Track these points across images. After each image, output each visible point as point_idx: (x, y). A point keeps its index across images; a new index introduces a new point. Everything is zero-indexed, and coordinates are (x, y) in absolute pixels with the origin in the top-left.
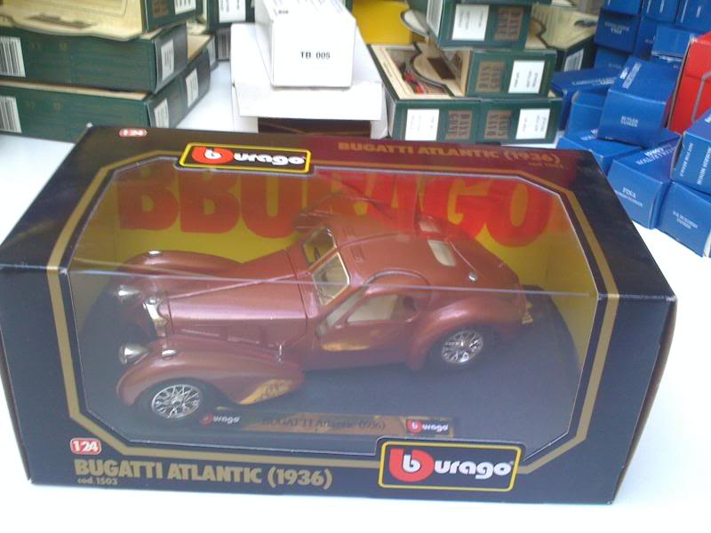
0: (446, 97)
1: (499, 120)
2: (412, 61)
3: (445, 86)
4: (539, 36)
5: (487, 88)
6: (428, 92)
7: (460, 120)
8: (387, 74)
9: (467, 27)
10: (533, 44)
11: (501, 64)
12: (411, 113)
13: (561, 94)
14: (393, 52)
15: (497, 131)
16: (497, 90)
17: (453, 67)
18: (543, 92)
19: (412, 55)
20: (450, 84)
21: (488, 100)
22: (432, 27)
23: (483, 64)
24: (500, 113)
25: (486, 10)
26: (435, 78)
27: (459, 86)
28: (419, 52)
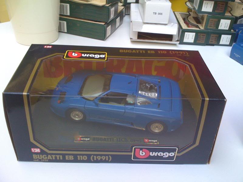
0: (198, 29)
1: (214, 38)
2: (187, 18)
3: (198, 26)
4: (230, 12)
5: (212, 27)
6: (192, 27)
7: (202, 37)
8: (179, 21)
9: (206, 8)
10: (227, 14)
11: (217, 20)
12: (186, 33)
13: (235, 31)
14: (181, 14)
15: (214, 41)
16: (215, 28)
17: (201, 20)
18: (230, 30)
19: (188, 16)
20: (199, 25)
21: (212, 31)
22: (195, 7)
23: (211, 19)
24: (215, 35)
25: (213, 2)
26: (195, 23)
27: (202, 26)
28: (190, 15)
